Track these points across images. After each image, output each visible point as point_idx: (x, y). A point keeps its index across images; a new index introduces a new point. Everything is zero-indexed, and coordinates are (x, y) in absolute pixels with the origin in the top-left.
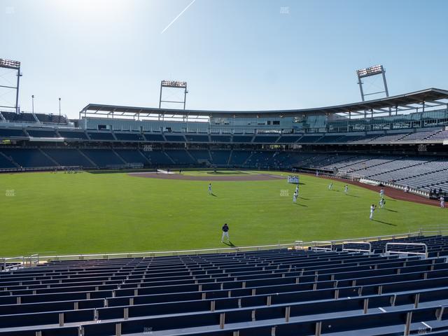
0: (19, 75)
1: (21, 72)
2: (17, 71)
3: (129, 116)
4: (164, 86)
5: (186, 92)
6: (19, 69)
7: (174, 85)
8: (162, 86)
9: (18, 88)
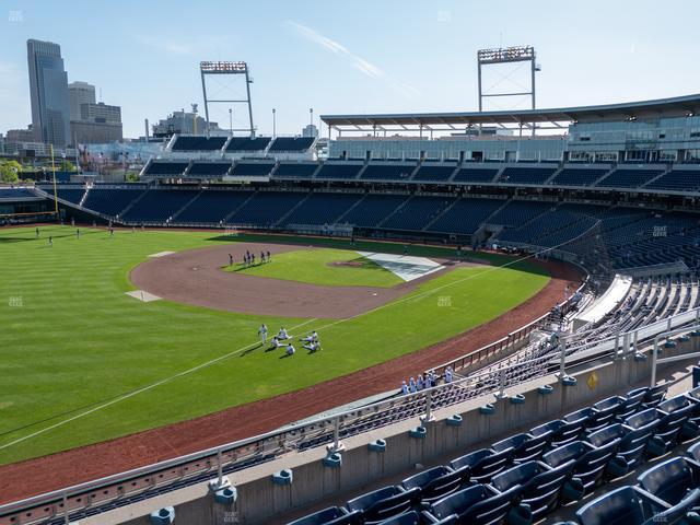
0: (248, 82)
1: (250, 75)
2: (244, 75)
3: (412, 131)
4: (484, 62)
5: (534, 69)
6: (246, 72)
7: (510, 57)
8: (480, 63)
9: (249, 101)
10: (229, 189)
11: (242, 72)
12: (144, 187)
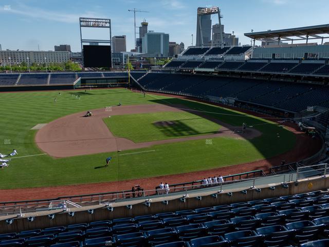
0: (220, 17)
10: (203, 74)
11: (216, 13)
12: (169, 73)
